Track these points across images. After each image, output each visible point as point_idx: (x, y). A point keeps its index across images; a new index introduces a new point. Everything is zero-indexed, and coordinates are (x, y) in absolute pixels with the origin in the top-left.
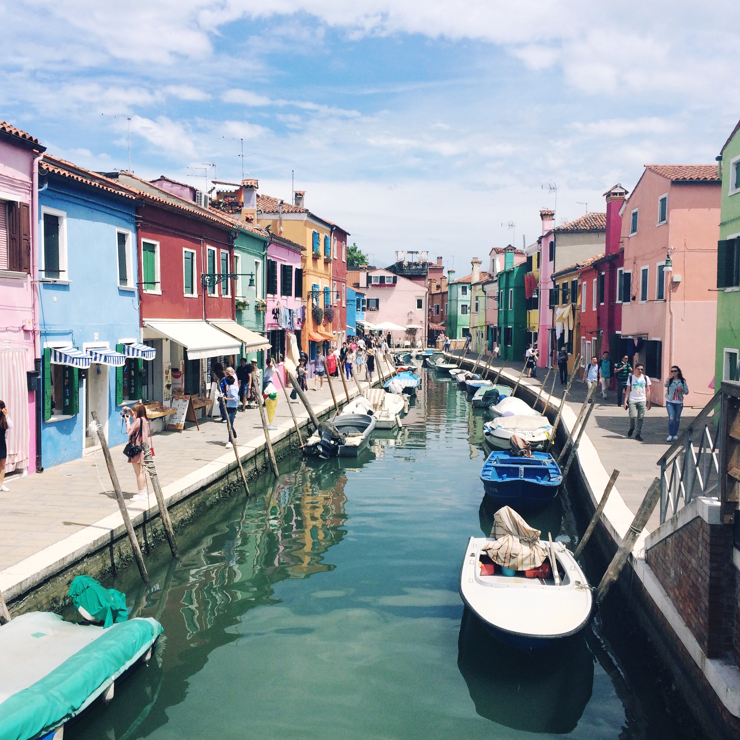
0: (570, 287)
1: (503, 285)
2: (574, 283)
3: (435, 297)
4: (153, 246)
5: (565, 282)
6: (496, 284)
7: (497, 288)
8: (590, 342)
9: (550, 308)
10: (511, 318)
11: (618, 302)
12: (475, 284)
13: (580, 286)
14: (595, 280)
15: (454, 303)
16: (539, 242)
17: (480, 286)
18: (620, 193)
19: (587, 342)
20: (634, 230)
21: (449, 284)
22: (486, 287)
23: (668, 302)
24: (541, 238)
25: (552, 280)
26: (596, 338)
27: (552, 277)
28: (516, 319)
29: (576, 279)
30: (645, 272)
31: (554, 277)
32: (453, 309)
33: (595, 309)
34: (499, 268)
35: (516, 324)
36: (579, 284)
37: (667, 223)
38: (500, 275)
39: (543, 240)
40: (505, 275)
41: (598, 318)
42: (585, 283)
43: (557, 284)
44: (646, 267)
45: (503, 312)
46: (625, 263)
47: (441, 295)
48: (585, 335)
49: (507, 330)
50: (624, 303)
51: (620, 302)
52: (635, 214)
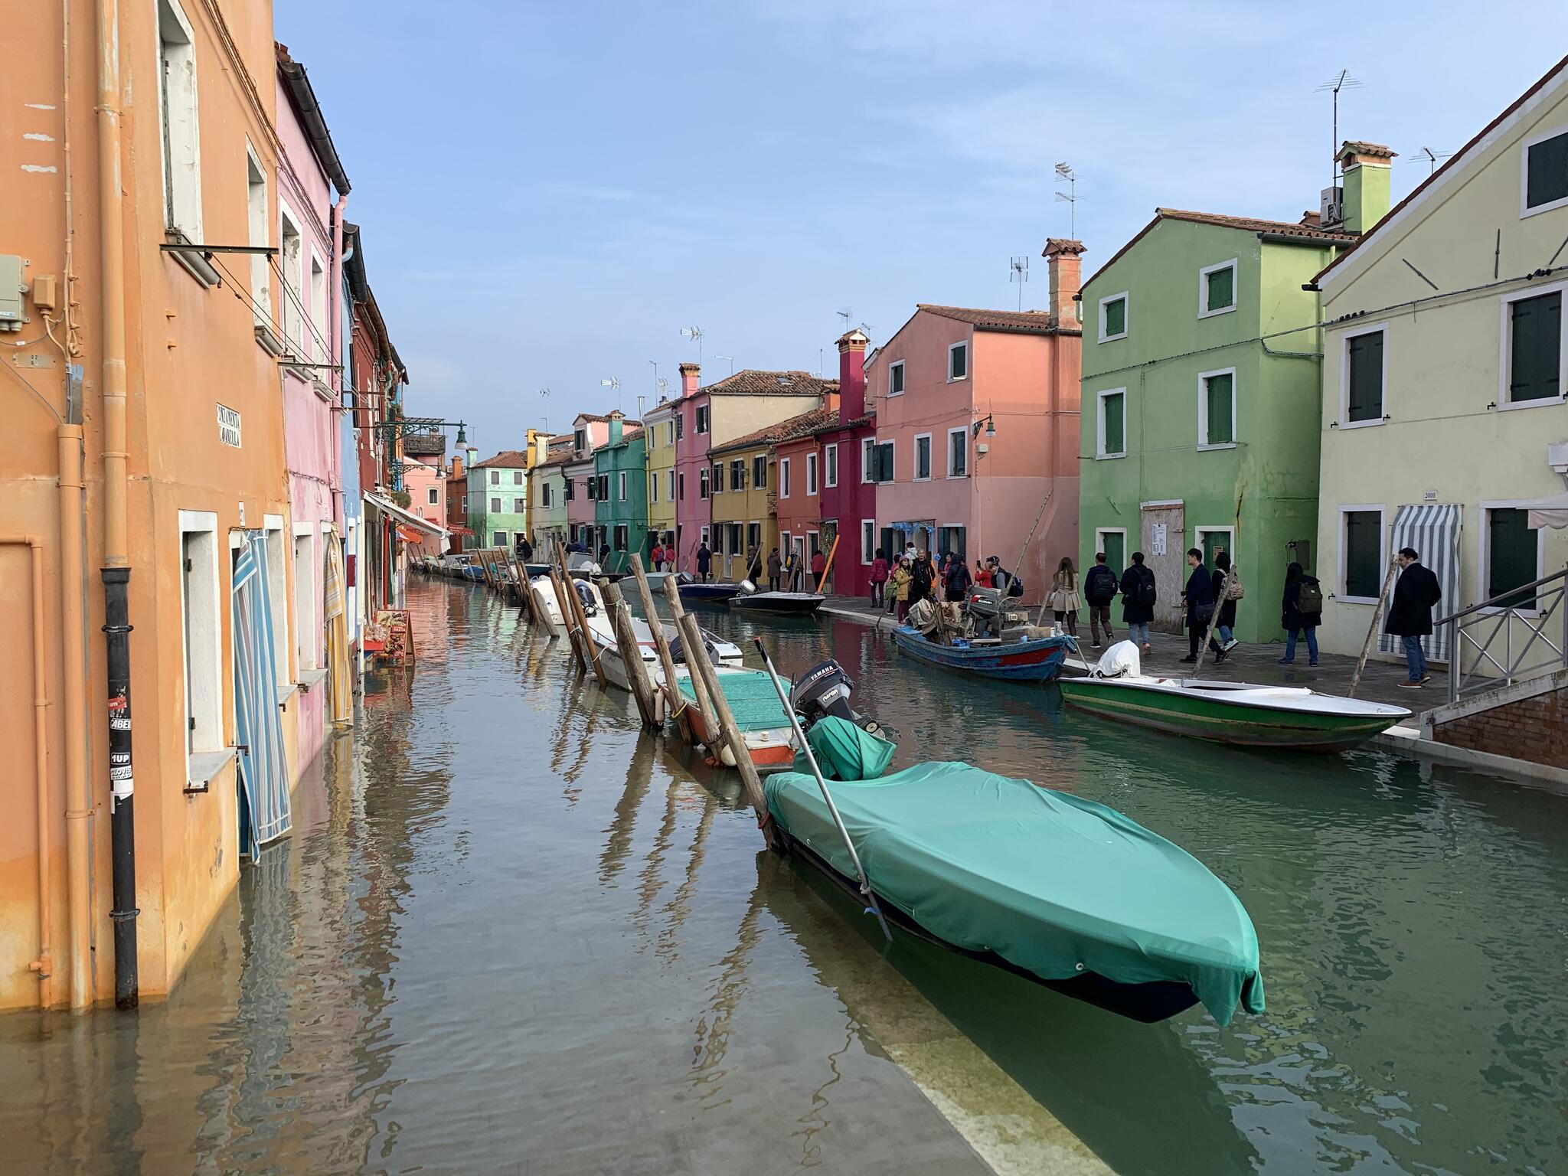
0: (749, 465)
2: (757, 461)
5: (736, 460)
6: (593, 465)
8: (803, 537)
9: (703, 496)
10: (626, 513)
11: (864, 480)
12: (541, 467)
13: (773, 464)
17: (559, 469)
18: (860, 341)
19: (794, 537)
20: (898, 387)
21: (468, 468)
23: (973, 477)
25: (709, 459)
26: (817, 532)
27: (708, 455)
29: (764, 455)
30: (924, 443)
31: (712, 454)
33: (810, 493)
36: (769, 462)
37: (969, 380)
38: (601, 452)
39: (686, 405)
40: (611, 453)
41: (822, 506)
42: (788, 459)
43: (716, 464)
44: (929, 435)
45: (610, 505)
46: (879, 431)
48: (791, 529)
50: (881, 483)
51: (871, 481)
52: (898, 370)
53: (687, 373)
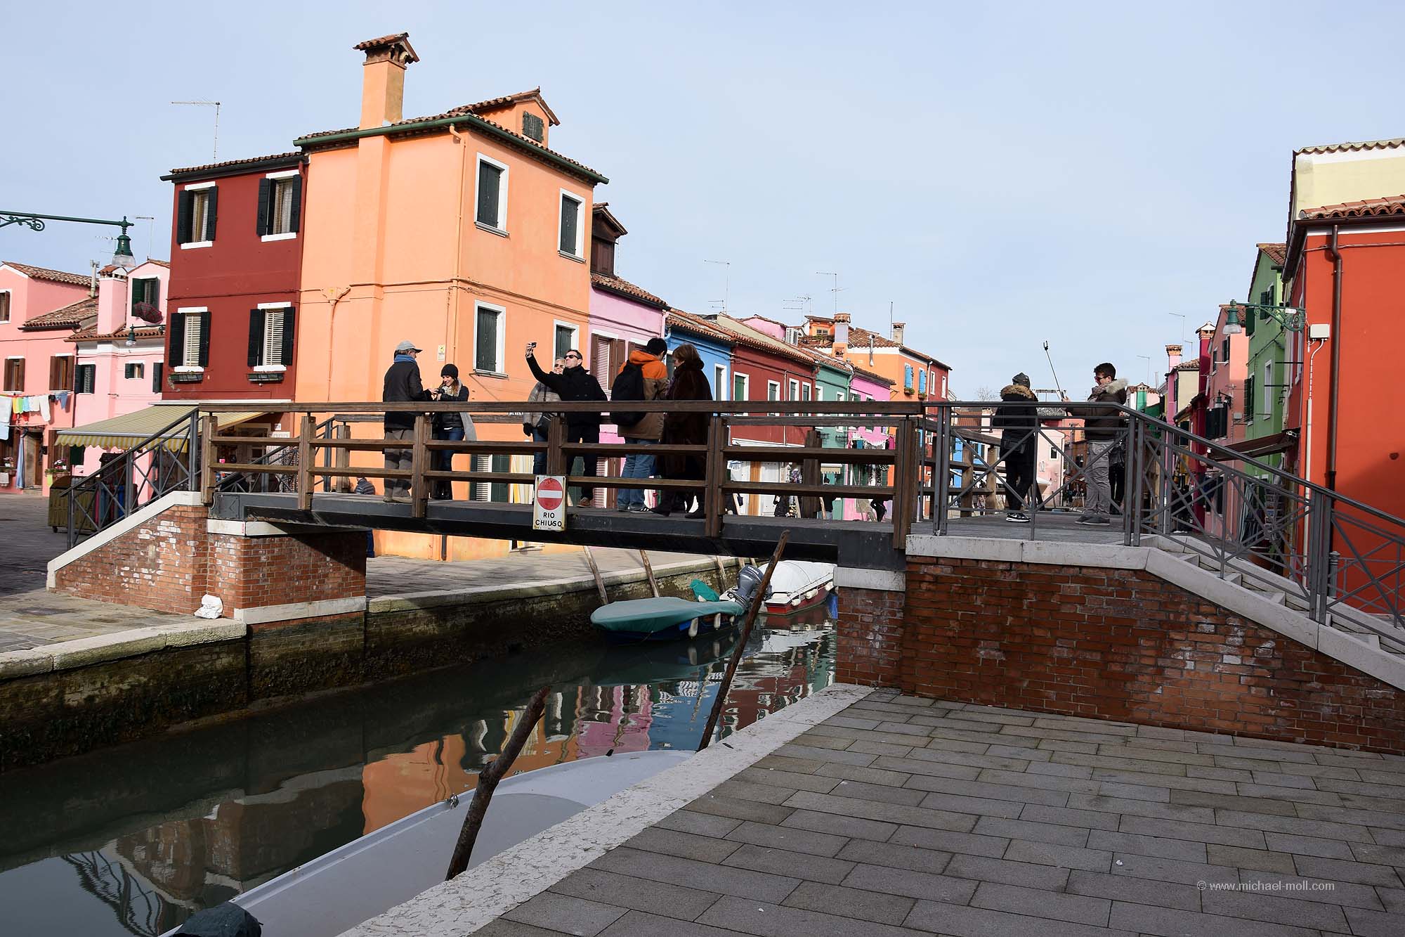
4: (744, 378)
16: (1167, 380)
18: (1210, 331)
20: (1214, 369)
24: (1167, 376)
29: (1189, 420)
31: (1176, 418)
37: (1229, 362)
39: (1169, 378)
42: (1191, 423)
46: (1210, 401)
52: (1215, 353)
53: (1170, 352)
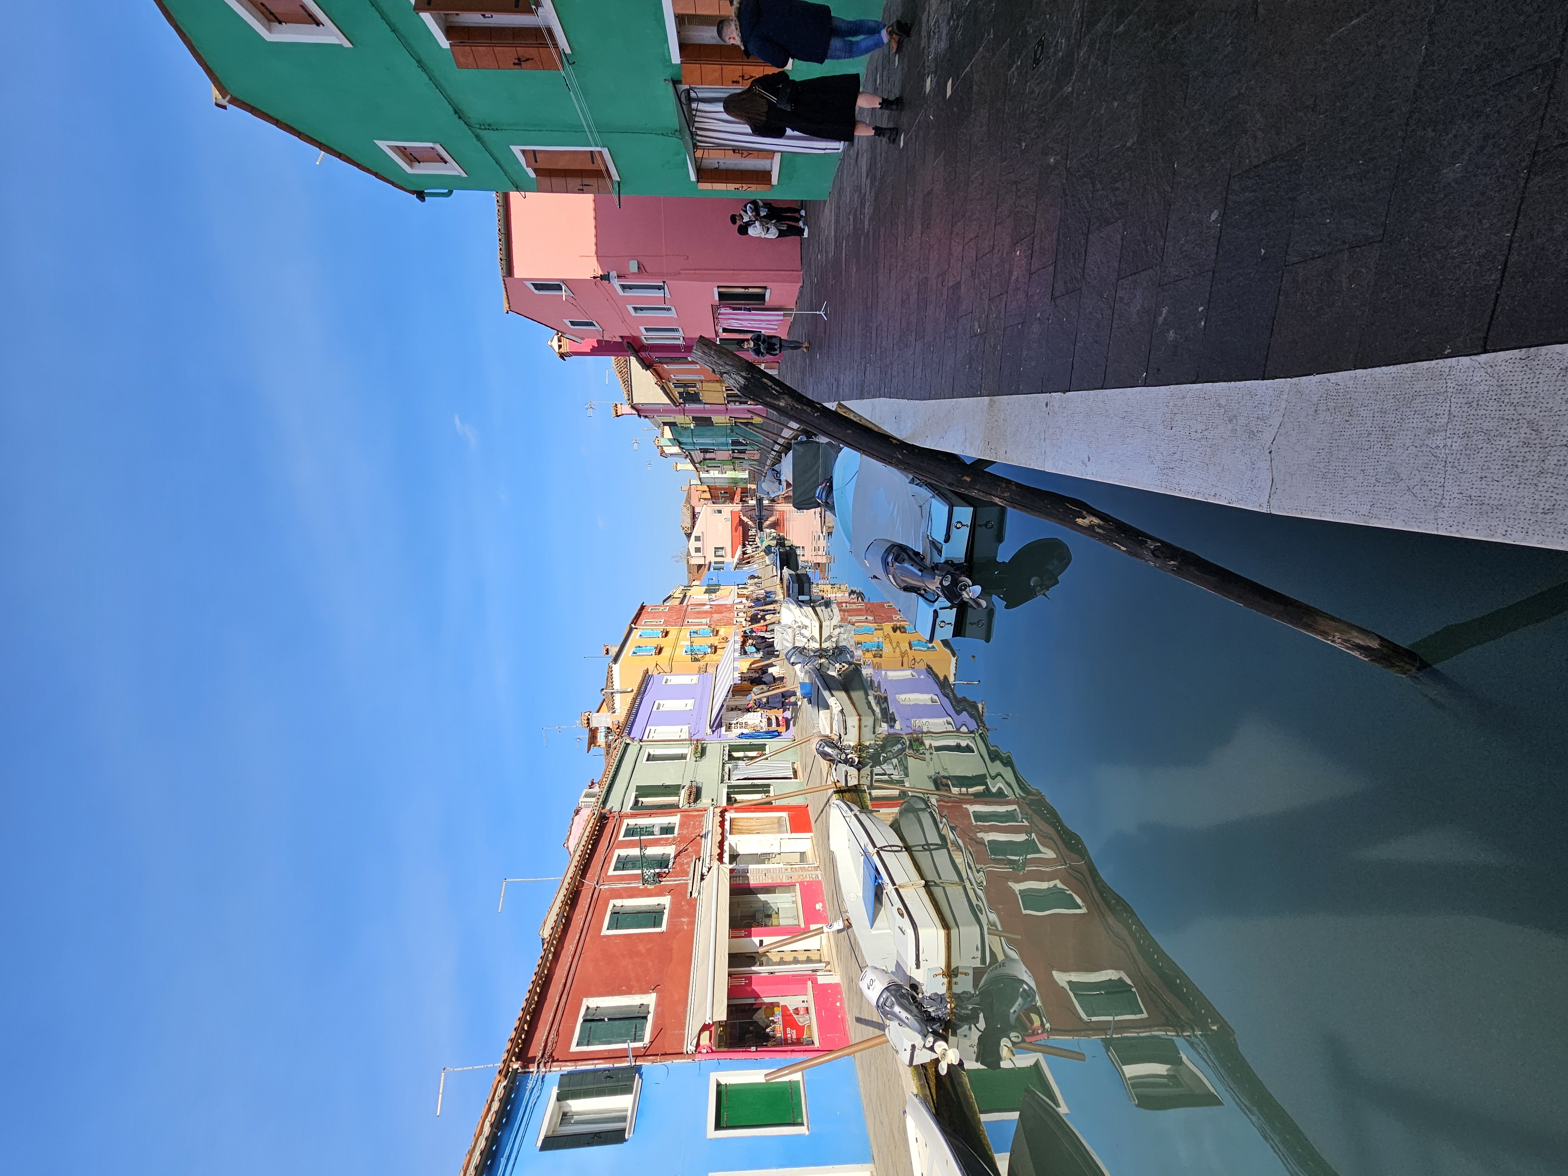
1: (692, 448)
3: (713, 495)
4: (587, 1015)
7: (696, 452)
14: (665, 366)
15: (716, 480)
16: (646, 417)
22: (696, 461)
24: (640, 416)
28: (722, 436)
32: (722, 481)
34: (676, 450)
35: (727, 436)
47: (711, 491)
49: (735, 443)
